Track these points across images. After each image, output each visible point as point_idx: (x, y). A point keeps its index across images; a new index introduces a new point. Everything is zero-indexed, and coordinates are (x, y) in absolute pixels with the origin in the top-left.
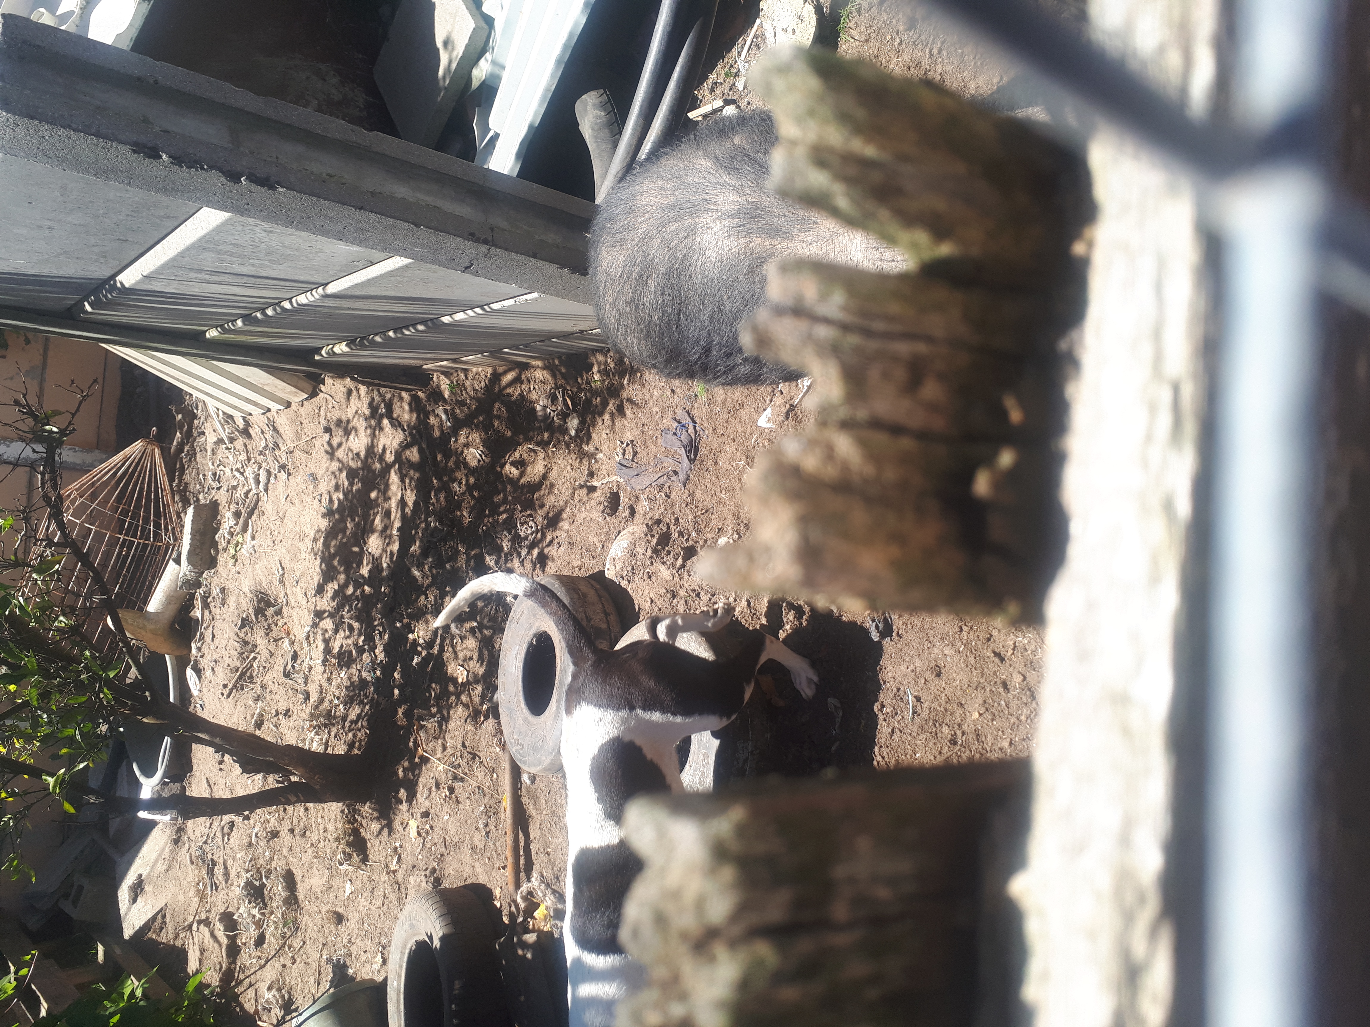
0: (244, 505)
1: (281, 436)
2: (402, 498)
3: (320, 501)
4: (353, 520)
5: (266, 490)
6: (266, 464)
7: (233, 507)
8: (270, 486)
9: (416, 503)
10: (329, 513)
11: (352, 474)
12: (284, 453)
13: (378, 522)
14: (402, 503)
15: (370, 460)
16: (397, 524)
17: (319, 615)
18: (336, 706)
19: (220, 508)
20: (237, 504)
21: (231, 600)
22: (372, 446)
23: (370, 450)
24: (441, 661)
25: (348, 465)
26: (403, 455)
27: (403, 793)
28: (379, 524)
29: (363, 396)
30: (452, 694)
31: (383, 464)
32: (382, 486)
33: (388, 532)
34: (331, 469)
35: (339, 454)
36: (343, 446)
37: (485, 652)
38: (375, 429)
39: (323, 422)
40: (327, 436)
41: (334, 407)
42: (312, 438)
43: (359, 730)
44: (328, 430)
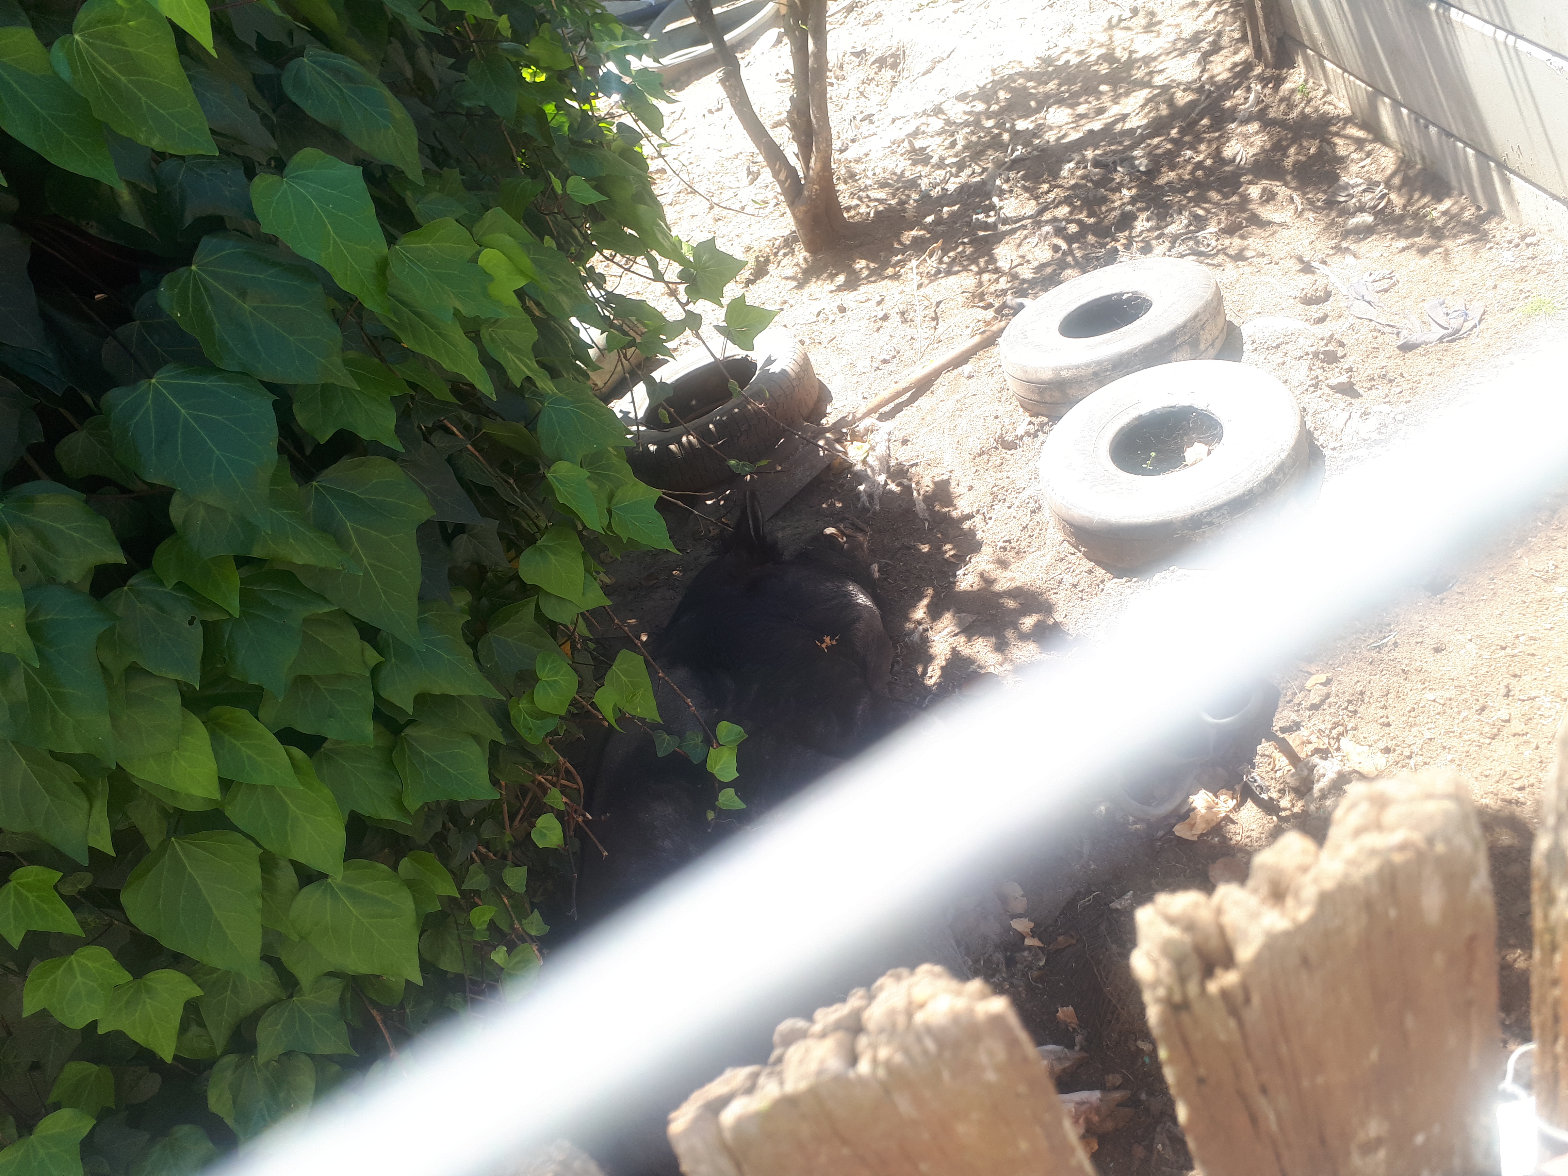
2: (1127, 115)
4: (1060, 85)
9: (1132, 130)
10: (1048, 61)
11: (1109, 57)
14: (1124, 117)
15: (1137, 65)
16: (1097, 125)
18: (867, 176)
21: (874, 30)
22: (1155, 59)
23: (1147, 60)
24: (999, 238)
25: (1114, 49)
26: (1173, 90)
27: (841, 279)
28: (1082, 109)
29: (1201, 21)
30: (978, 265)
31: (1147, 78)
32: (1122, 91)
33: (1083, 122)
34: (1094, 36)
35: (1118, 34)
36: (1129, 33)
37: (1049, 270)
38: (1175, 50)
39: (1139, 3)
40: (1127, 15)
41: (1163, 3)
42: (1113, 3)
43: (868, 207)
44: (1134, 11)
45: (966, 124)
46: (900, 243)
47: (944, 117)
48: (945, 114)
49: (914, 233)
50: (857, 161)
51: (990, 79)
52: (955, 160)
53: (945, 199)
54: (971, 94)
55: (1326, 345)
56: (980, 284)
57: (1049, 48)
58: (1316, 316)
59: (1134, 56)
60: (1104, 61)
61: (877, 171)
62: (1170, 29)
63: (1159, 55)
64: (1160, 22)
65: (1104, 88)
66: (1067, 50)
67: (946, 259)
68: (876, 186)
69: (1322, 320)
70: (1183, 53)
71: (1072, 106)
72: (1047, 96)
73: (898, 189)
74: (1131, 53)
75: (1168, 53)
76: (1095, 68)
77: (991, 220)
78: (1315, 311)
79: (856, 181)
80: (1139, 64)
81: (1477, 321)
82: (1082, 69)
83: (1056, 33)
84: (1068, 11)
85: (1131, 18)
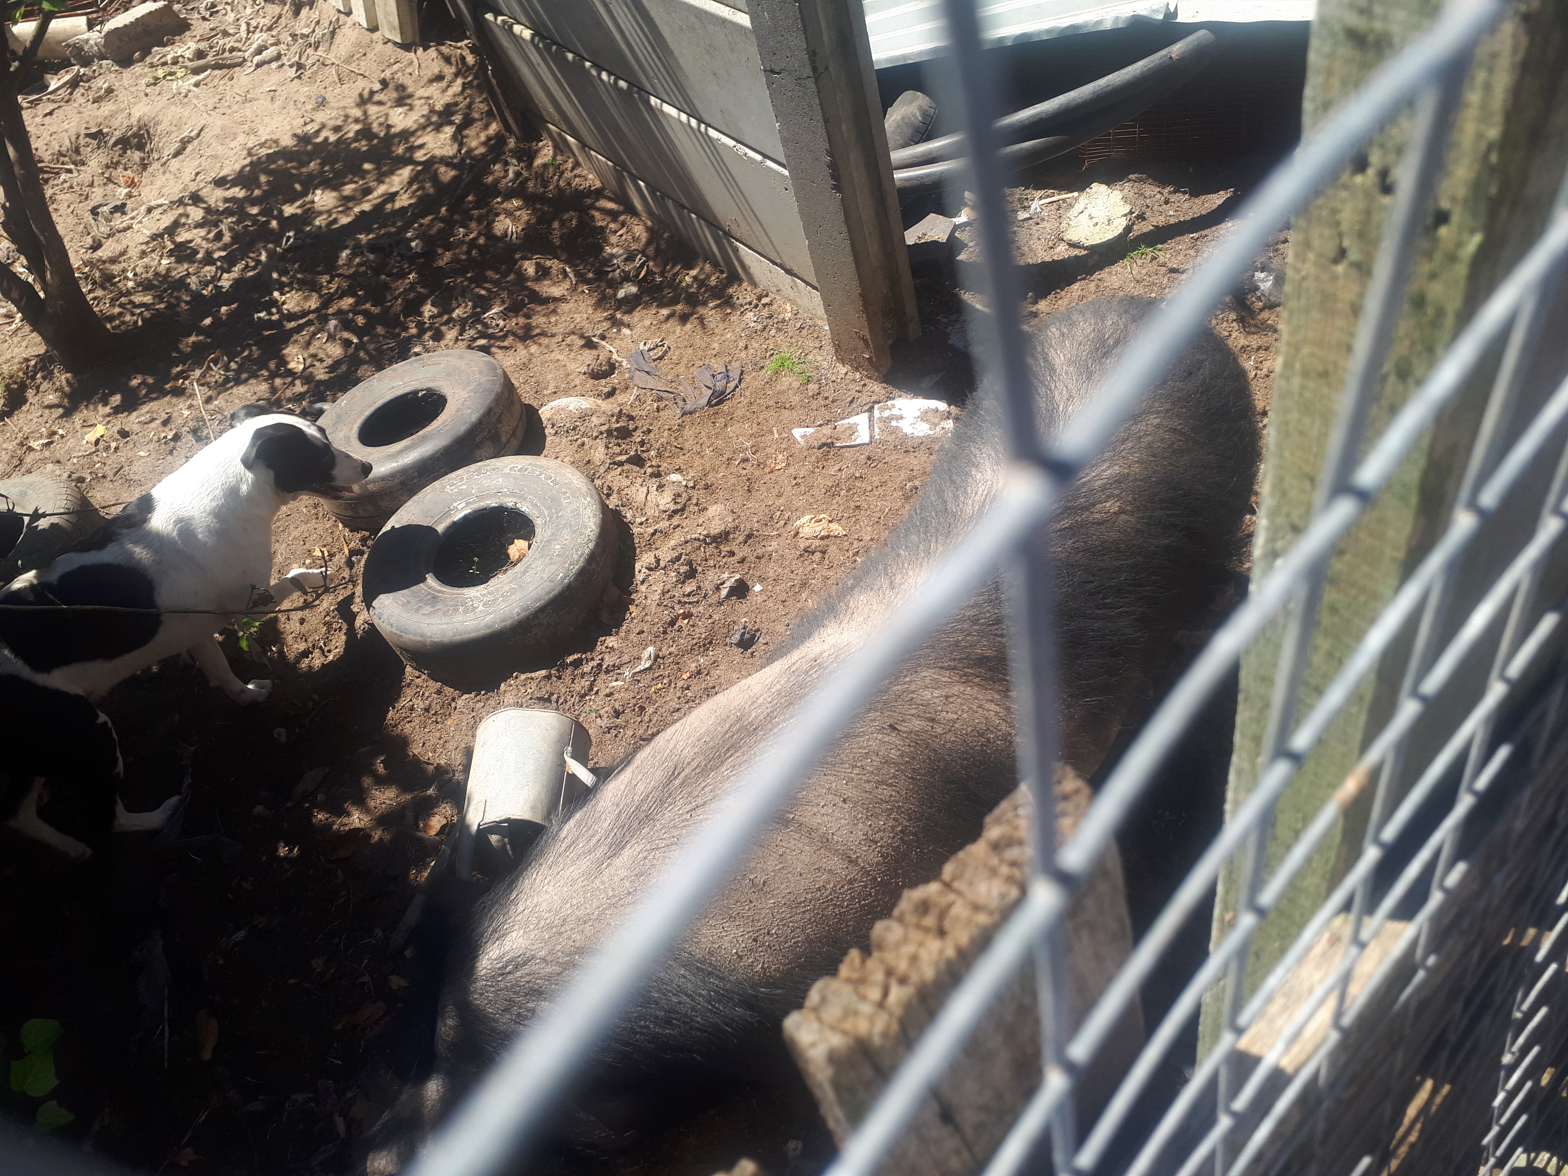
0: (218, 54)
1: (331, 43)
2: (396, 194)
3: (306, 124)
4: (322, 165)
5: (258, 66)
6: (285, 48)
7: (203, 46)
8: (266, 67)
9: (403, 209)
10: (304, 139)
11: (366, 133)
12: (317, 58)
13: (348, 189)
14: (391, 197)
15: (396, 140)
16: (366, 207)
17: (196, 199)
18: (127, 278)
19: (187, 33)
20: (211, 47)
21: (107, 108)
22: (413, 133)
23: (406, 134)
24: (286, 337)
25: (370, 125)
26: (436, 166)
27: (116, 399)
30: (268, 369)
31: (408, 155)
32: (386, 168)
33: (351, 204)
34: (348, 110)
35: (372, 108)
36: (382, 107)
37: (344, 368)
38: (430, 123)
39: (387, 74)
40: (377, 86)
41: (411, 74)
42: (361, 75)
43: (133, 314)
44: (384, 83)
45: (228, 212)
46: (179, 351)
47: (204, 205)
48: (205, 202)
49: (193, 339)
50: (113, 261)
51: (248, 160)
52: (223, 254)
53: (220, 298)
54: (230, 178)
55: (617, 421)
56: (273, 390)
58: (606, 390)
59: (393, 130)
60: (363, 137)
61: (139, 270)
62: (421, 102)
63: (416, 129)
64: (411, 95)
65: (367, 166)
66: (323, 126)
67: (233, 366)
68: (140, 288)
69: (611, 394)
70: (439, 128)
71: (337, 187)
72: (311, 177)
73: (165, 290)
74: (388, 128)
75: (425, 127)
76: (355, 145)
77: (275, 317)
78: (604, 385)
79: (115, 284)
81: (736, 381)
82: (342, 146)
83: (309, 107)
84: (318, 83)
85: (382, 90)
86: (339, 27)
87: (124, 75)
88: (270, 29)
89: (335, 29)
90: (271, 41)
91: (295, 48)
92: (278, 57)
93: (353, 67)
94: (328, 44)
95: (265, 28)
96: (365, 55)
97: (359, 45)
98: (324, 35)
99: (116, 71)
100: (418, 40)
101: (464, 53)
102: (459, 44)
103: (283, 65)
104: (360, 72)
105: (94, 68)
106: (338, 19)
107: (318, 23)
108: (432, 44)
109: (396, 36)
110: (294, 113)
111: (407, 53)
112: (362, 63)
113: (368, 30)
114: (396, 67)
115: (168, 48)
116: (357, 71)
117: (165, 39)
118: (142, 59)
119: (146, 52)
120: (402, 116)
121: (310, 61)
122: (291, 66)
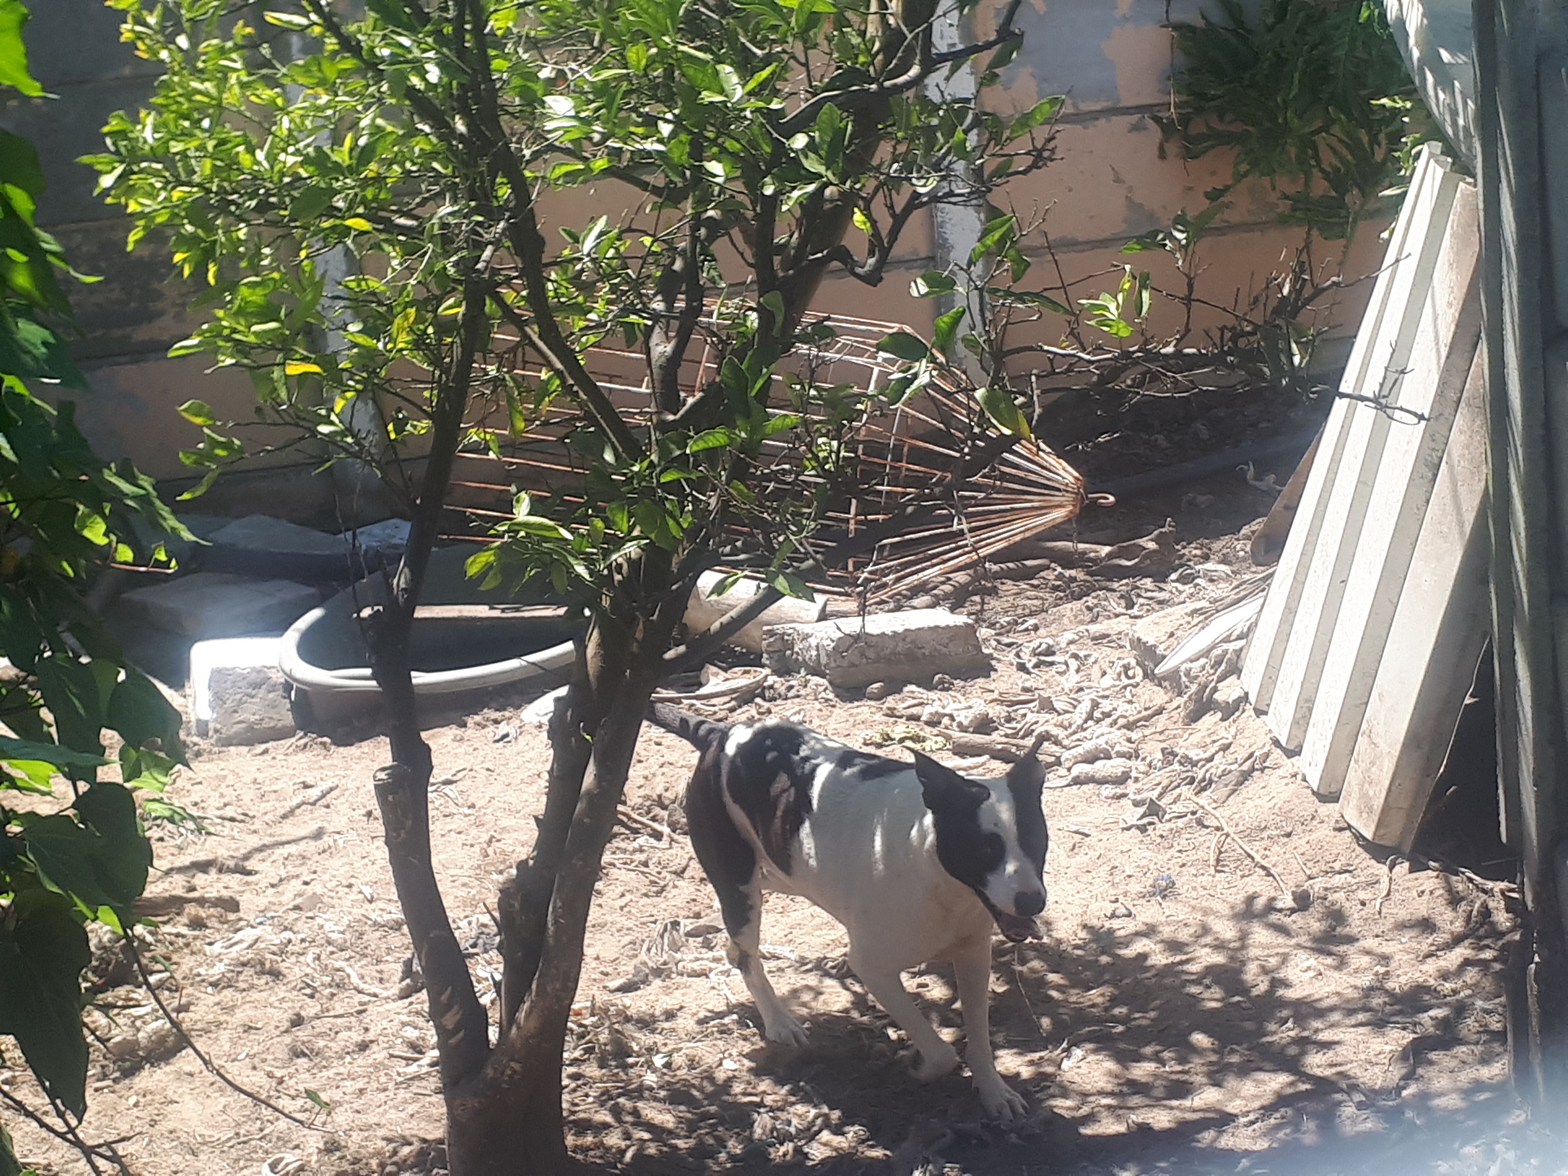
1: (1234, 791)
5: (1077, 781)
8: (1090, 788)
11: (1225, 977)
13: (1146, 1068)
14: (1221, 1120)
22: (1321, 1013)
25: (1243, 963)
26: (1338, 1096)
28: (1142, 1071)
29: (1431, 967)
31: (1293, 1051)
32: (1235, 1059)
33: (1135, 1100)
34: (1211, 920)
35: (1260, 935)
36: (1281, 940)
38: (1366, 1009)
39: (1317, 886)
40: (1287, 901)
41: (1363, 904)
42: (1264, 868)
43: (627, 1136)
44: (1303, 901)
50: (647, 1023)
57: (1113, 916)
59: (1281, 992)
60: (1216, 982)
61: (678, 1059)
62: (1365, 960)
63: (1332, 1009)
64: (1351, 940)
65: (1200, 1039)
66: (1150, 931)
68: (663, 1093)
70: (1379, 1024)
71: (1125, 1058)
72: (1081, 1016)
73: (706, 1116)
74: (1277, 983)
75: (1351, 1012)
76: (1194, 990)
79: (626, 1067)
80: (1285, 1013)
82: (1168, 981)
83: (1135, 887)
84: (1173, 852)
85: (1293, 911)
86: (1262, 770)
87: (836, 711)
88: (1130, 726)
89: (1253, 769)
90: (1125, 747)
91: (1162, 776)
92: (1123, 779)
93: (1256, 849)
94: (1226, 791)
95: (1122, 721)
96: (1289, 835)
97: (1286, 814)
98: (1225, 773)
99: (827, 700)
100: (1407, 848)
101: (1492, 904)
102: (1490, 885)
103: (1124, 795)
104: (1264, 863)
105: (792, 683)
106: (1267, 755)
107: (1226, 748)
108: (1432, 864)
109: (1366, 826)
110: (1100, 885)
111: (1373, 862)
112: (1275, 848)
113: (1314, 793)
114: (1338, 880)
115: (933, 695)
116: (1258, 858)
117: (937, 678)
118: (879, 697)
119: (894, 687)
120: (1311, 974)
121: (1178, 808)
122: (1136, 804)
